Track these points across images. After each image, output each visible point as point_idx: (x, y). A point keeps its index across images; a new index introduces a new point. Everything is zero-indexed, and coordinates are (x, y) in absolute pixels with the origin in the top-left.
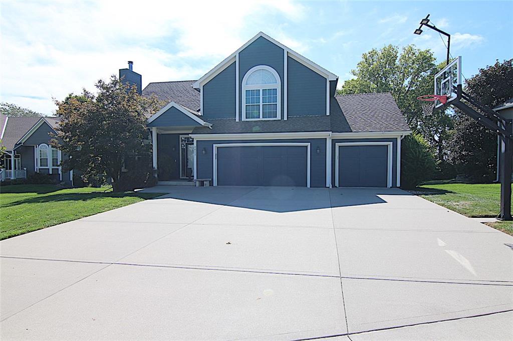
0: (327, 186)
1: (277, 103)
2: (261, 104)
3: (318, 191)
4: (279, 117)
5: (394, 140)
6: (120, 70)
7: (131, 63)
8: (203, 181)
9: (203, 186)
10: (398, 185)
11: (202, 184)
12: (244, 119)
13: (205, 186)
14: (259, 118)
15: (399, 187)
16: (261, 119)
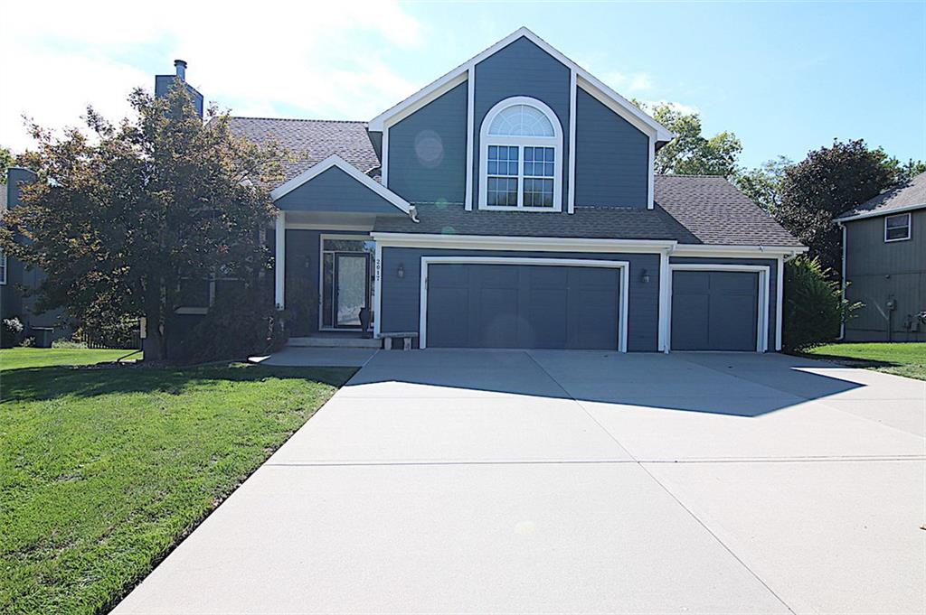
0: (659, 350)
1: (554, 178)
2: (521, 177)
3: (642, 360)
4: (557, 207)
5: (772, 263)
6: (157, 76)
7: (181, 64)
8: (403, 338)
9: (403, 348)
10: (778, 347)
11: (398, 344)
12: (483, 205)
13: (405, 349)
14: (516, 205)
15: (779, 352)
16: (520, 207)
